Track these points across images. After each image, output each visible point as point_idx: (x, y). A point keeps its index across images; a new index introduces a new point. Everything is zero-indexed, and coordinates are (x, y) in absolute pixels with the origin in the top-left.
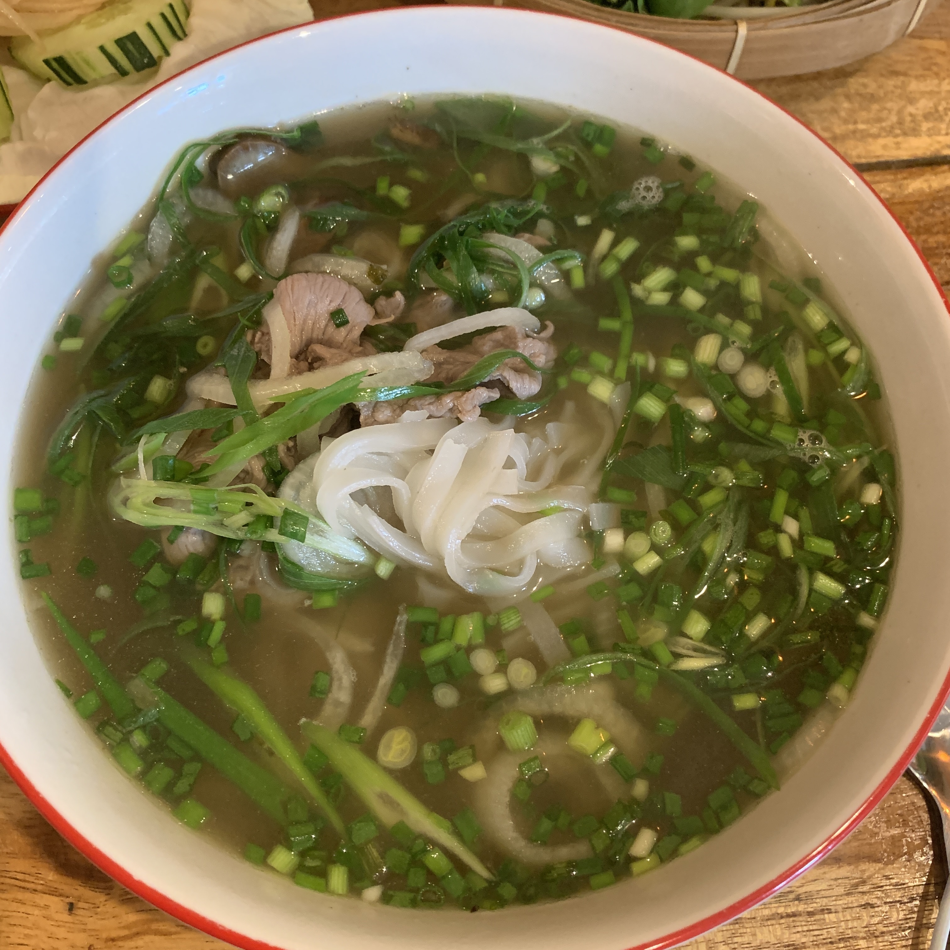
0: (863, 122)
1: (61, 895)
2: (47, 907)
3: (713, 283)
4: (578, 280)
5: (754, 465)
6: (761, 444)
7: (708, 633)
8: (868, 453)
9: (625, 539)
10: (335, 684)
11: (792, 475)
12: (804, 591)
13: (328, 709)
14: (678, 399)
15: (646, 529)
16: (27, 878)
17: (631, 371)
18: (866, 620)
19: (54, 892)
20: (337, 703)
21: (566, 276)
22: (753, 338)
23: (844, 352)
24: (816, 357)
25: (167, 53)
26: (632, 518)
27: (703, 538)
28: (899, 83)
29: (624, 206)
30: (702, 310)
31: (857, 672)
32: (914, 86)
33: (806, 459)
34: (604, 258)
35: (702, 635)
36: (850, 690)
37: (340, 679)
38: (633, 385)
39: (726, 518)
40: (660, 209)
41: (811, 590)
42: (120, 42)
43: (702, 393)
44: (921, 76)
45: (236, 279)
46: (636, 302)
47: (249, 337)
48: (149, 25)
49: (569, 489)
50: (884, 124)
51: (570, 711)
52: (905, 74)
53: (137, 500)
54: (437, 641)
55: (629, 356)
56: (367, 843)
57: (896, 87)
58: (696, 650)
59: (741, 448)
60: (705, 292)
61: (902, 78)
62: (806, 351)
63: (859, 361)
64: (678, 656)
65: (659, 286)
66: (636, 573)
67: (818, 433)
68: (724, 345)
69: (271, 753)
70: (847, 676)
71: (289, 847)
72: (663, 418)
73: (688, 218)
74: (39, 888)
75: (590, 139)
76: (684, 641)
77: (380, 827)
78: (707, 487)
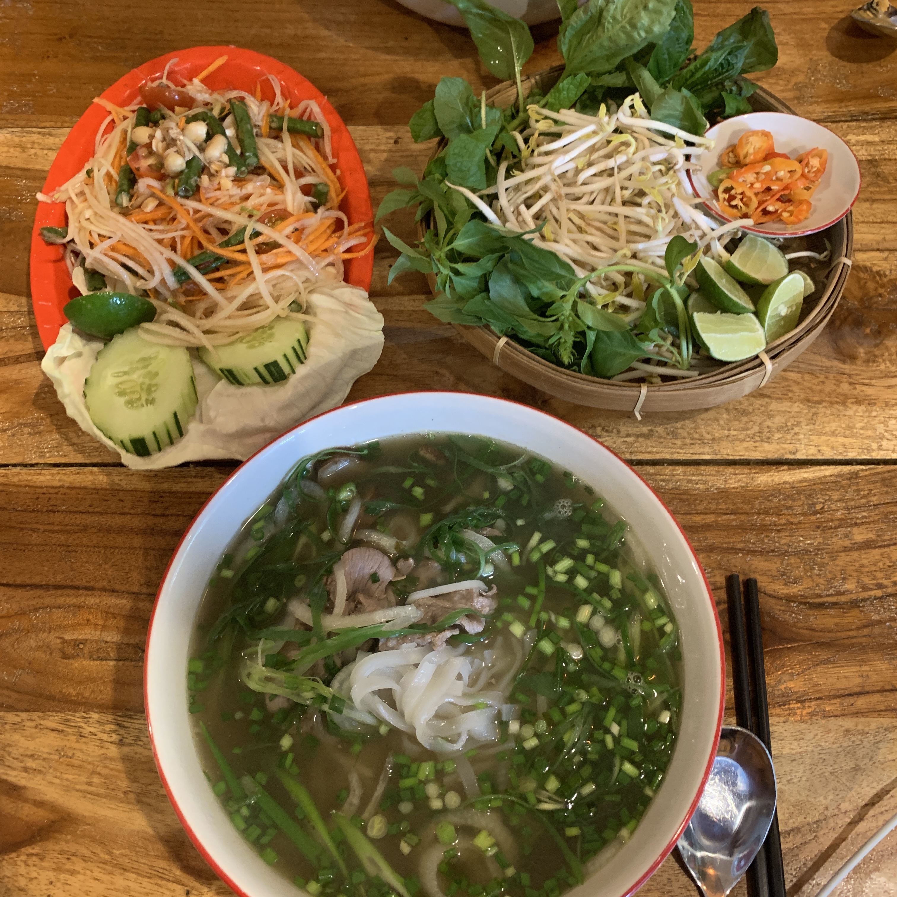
0: (735, 430)
1: (183, 885)
2: (174, 891)
3: (593, 574)
4: (516, 560)
5: (600, 690)
6: (608, 678)
7: (558, 789)
8: (668, 691)
9: (521, 727)
10: (351, 793)
11: (621, 699)
12: (616, 769)
13: (346, 806)
14: (563, 645)
15: (533, 723)
16: (165, 872)
17: (539, 622)
18: (648, 792)
19: (178, 882)
20: (351, 804)
21: (509, 557)
22: (611, 610)
23: (664, 625)
24: (647, 626)
25: (294, 372)
26: (527, 715)
27: (565, 732)
28: (764, 403)
29: (548, 516)
30: (585, 590)
31: (638, 821)
32: (774, 406)
33: (630, 691)
34: (533, 549)
35: (554, 791)
36: (632, 833)
37: (354, 790)
38: (538, 632)
39: (580, 722)
40: (569, 520)
41: (620, 770)
42: (267, 366)
43: (576, 641)
44: (780, 399)
45: (322, 541)
46: (549, 578)
47: (325, 580)
48: (285, 356)
49: (492, 693)
50: (749, 432)
51: (476, 825)
52: (769, 397)
53: (256, 676)
54: (408, 776)
55: (539, 613)
56: (359, 884)
57: (762, 406)
58: (550, 798)
59: (595, 678)
60: (587, 578)
61: (766, 400)
62: (642, 621)
63: (671, 633)
64: (539, 801)
65: (564, 570)
66: (524, 748)
67: (639, 675)
68: (594, 613)
69: (314, 828)
70: (633, 823)
71: (317, 881)
72: (553, 654)
73: (585, 528)
74: (171, 879)
75: (535, 470)
76: (544, 792)
77: (367, 875)
78: (572, 701)
